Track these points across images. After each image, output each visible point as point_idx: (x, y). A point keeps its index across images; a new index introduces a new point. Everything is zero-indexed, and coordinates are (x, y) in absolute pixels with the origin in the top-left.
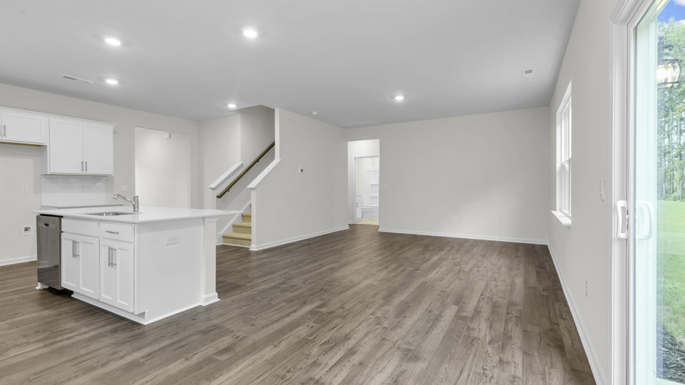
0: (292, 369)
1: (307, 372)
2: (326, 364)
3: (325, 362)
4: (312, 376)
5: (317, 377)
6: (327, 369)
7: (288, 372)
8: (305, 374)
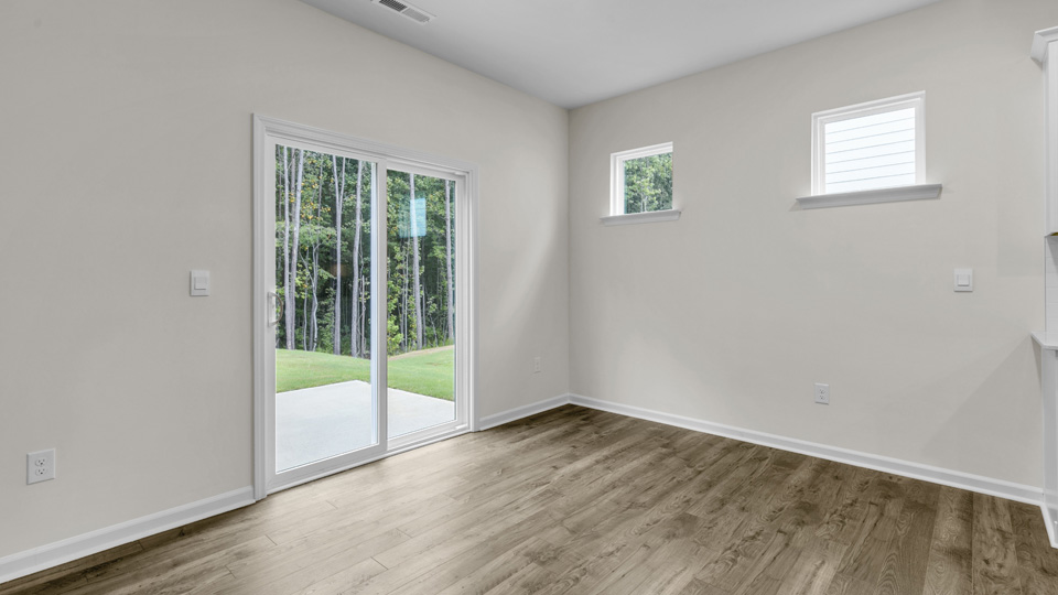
0: (572, 583)
1: (548, 575)
2: (513, 585)
3: (515, 589)
4: (541, 568)
5: (533, 565)
6: (514, 576)
7: (577, 579)
8: (551, 572)
